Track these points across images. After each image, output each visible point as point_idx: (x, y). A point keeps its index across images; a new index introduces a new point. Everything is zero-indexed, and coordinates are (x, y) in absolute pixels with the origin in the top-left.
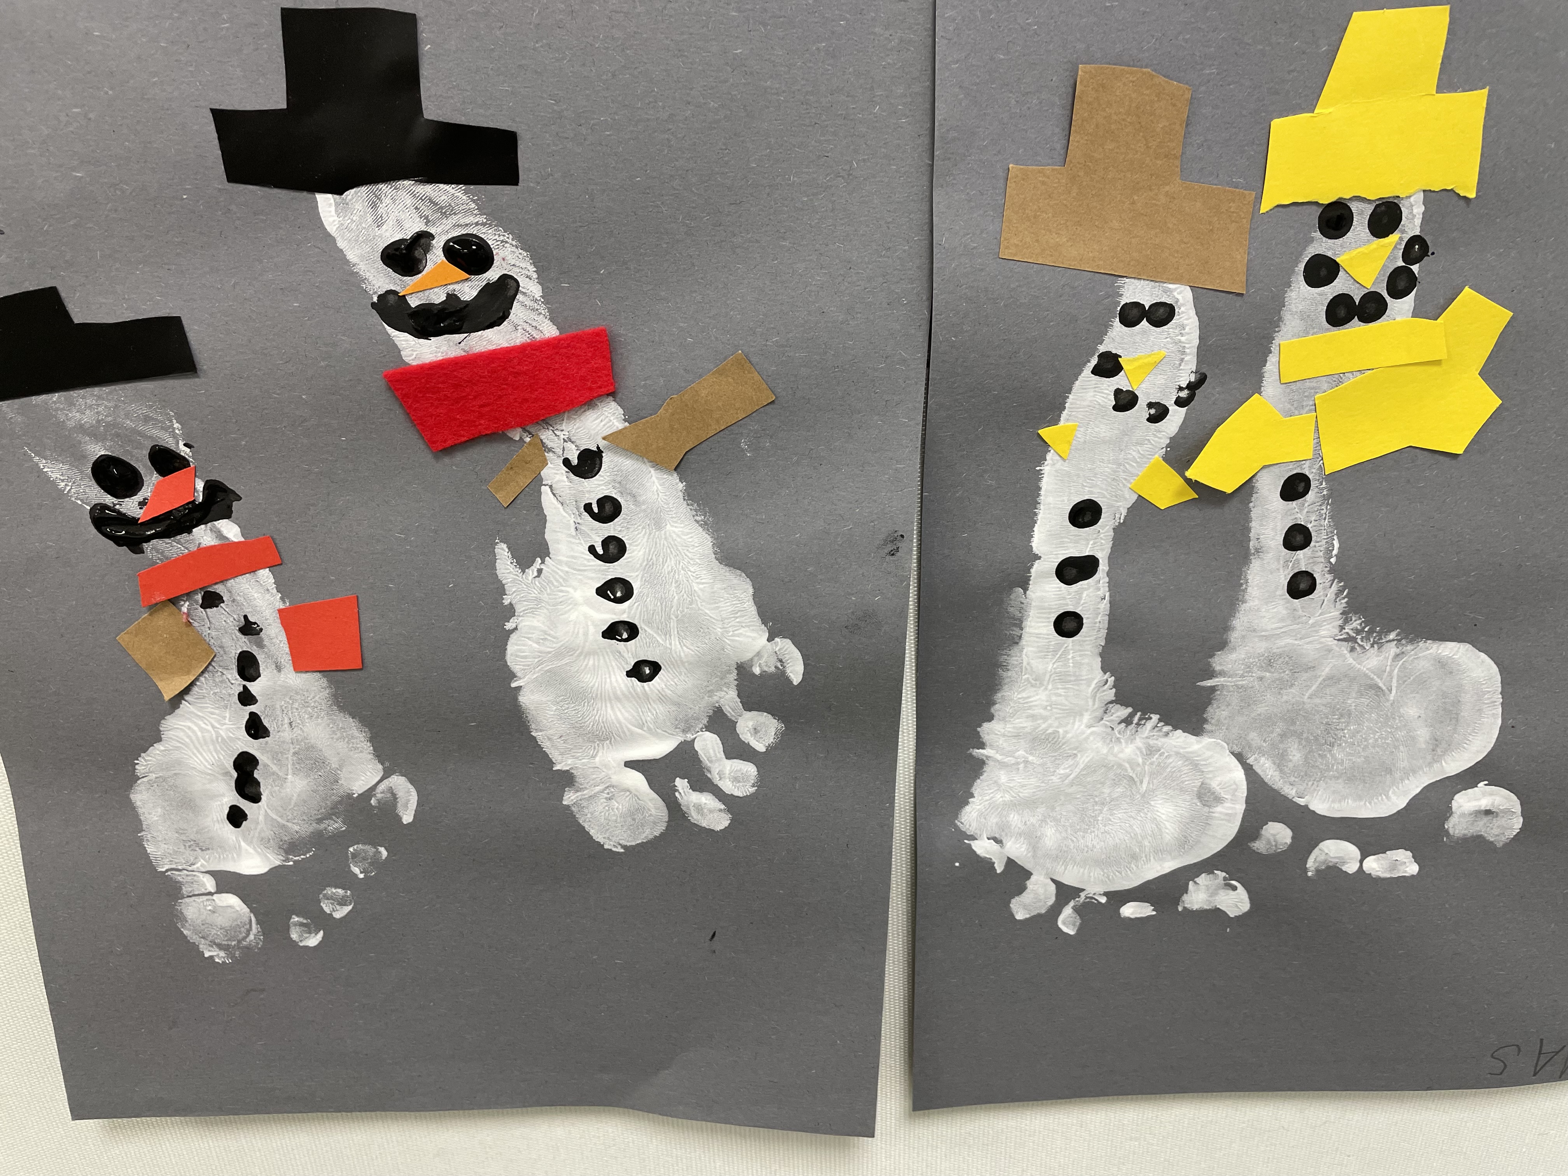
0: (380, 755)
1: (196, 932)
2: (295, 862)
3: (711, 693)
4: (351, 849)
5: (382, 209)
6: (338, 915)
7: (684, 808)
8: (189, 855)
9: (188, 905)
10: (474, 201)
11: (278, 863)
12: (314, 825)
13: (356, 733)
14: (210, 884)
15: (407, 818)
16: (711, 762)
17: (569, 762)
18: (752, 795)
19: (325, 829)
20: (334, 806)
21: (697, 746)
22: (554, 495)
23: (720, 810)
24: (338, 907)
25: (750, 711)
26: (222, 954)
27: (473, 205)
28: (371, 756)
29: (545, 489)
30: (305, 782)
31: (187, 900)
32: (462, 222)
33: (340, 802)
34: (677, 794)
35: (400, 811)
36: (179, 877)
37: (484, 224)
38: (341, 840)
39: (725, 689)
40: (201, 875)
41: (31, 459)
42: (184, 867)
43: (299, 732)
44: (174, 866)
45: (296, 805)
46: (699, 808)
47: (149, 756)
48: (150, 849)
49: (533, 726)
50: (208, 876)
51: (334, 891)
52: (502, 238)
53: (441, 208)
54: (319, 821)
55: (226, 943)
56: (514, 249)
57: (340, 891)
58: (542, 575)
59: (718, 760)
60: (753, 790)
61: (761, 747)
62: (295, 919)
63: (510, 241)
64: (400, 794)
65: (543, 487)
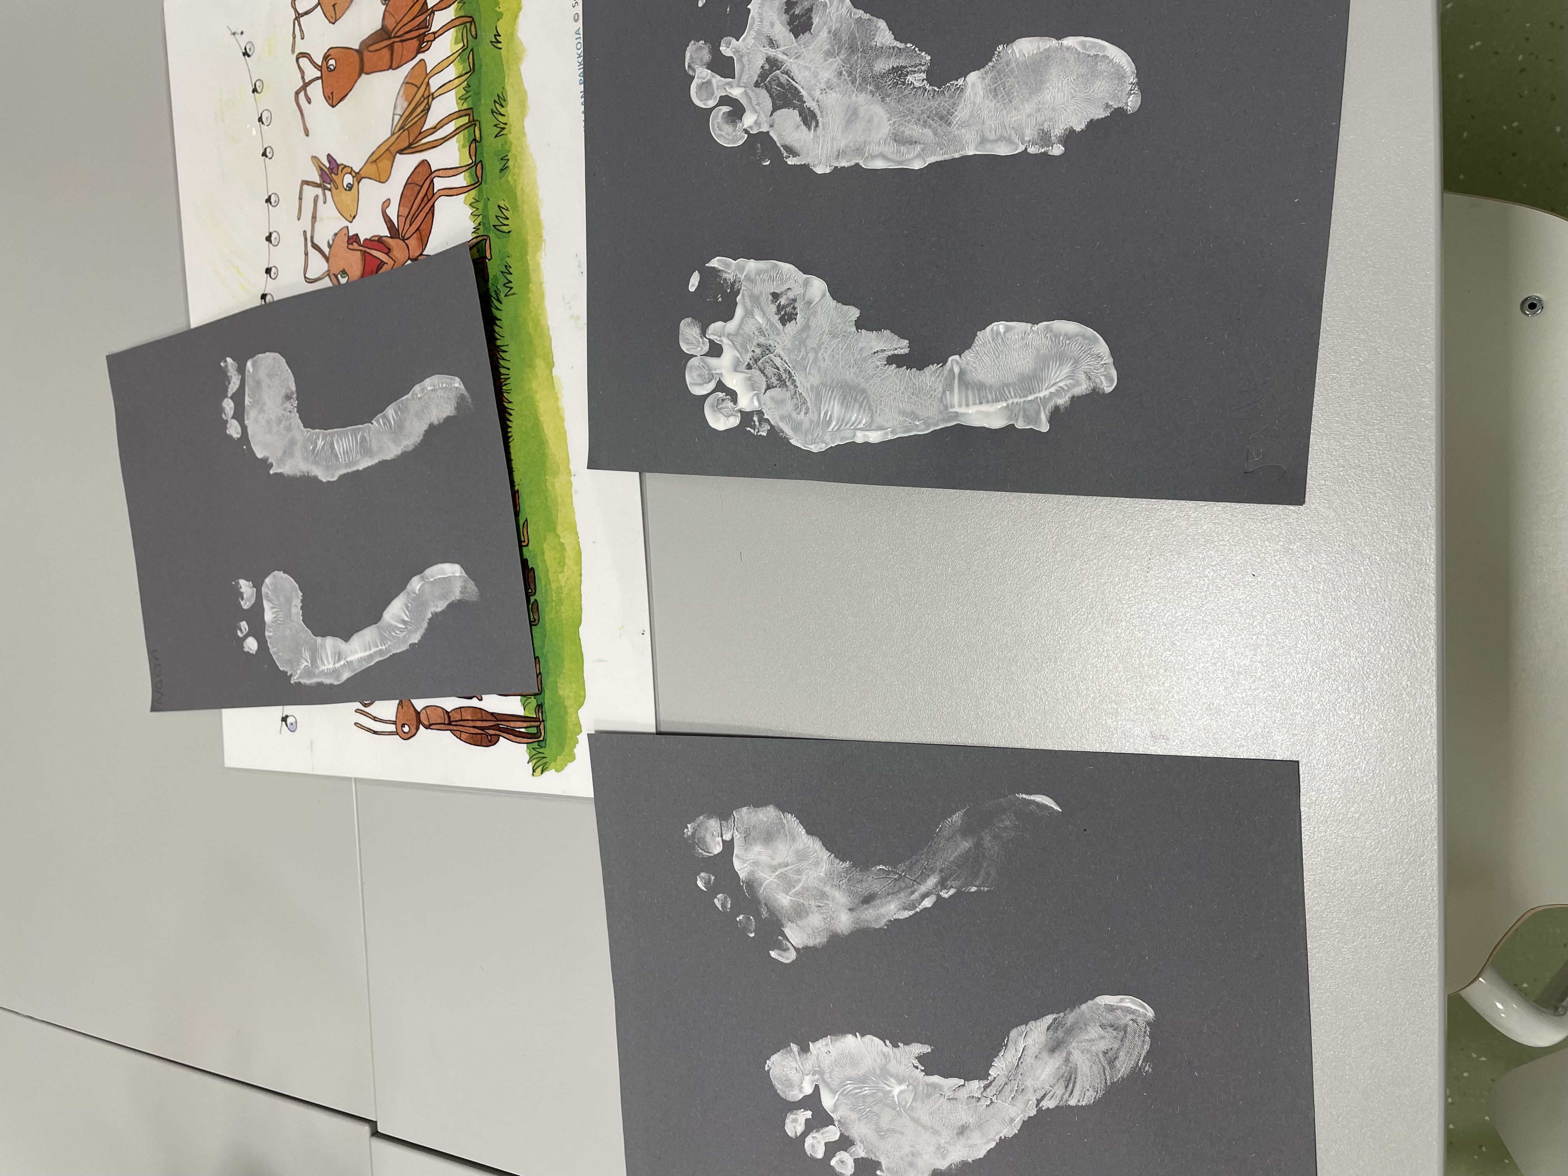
0: (806, 948)
1: (702, 823)
2: (742, 886)
3: (862, 1142)
4: (752, 918)
5: (1110, 1030)
6: (716, 901)
7: (795, 1111)
8: (742, 829)
9: (717, 822)
10: (1118, 1081)
11: (741, 877)
12: (764, 901)
13: (818, 940)
14: (727, 837)
15: (773, 954)
16: (822, 1134)
17: (815, 1052)
18: (806, 1153)
19: (762, 907)
20: (775, 915)
21: (831, 1127)
22: (959, 1086)
23: (796, 1133)
24: (720, 902)
25: (854, 1162)
26: (689, 833)
27: (1115, 1080)
28: (806, 944)
29: (962, 1082)
30: (786, 904)
31: (719, 822)
32: (1107, 1072)
33: (777, 919)
34: (803, 1110)
35: (776, 951)
36: (731, 821)
37: (1106, 1083)
38: (757, 914)
39: (865, 1150)
40: (731, 833)
41: (963, 809)
42: (736, 826)
43: (815, 910)
44: (736, 820)
45: (774, 896)
46: (795, 1121)
47: (798, 824)
48: (745, 809)
49: (833, 1038)
50: (731, 837)
51: (729, 902)
52: (1099, 1091)
53: (1113, 1062)
54: (766, 905)
55: (696, 836)
56: (1094, 1097)
57: (729, 906)
58: (914, 1068)
59: (824, 1138)
60: (809, 1154)
61: (833, 1162)
62: (713, 878)
63: (1098, 1096)
64: (786, 954)
65: (963, 1080)
